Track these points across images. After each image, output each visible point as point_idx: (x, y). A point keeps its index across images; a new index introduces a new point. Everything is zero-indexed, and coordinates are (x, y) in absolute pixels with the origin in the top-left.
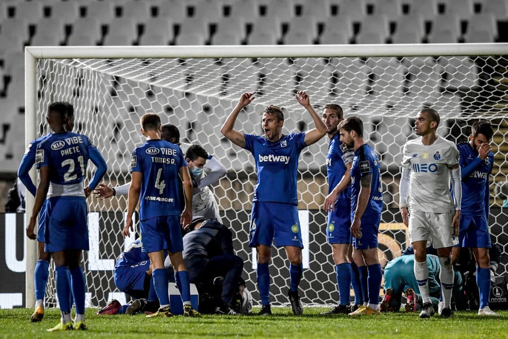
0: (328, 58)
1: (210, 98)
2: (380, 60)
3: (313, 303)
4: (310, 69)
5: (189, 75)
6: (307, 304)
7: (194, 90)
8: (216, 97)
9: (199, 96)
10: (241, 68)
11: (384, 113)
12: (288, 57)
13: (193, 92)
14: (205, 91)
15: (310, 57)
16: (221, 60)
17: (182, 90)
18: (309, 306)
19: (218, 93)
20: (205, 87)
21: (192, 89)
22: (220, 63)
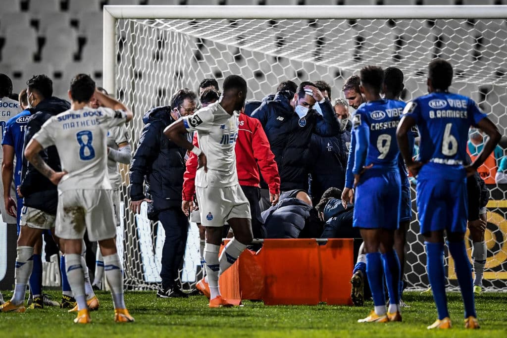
0: (434, 19)
1: (305, 63)
2: (491, 22)
3: (416, 287)
4: (414, 32)
5: (282, 38)
6: (410, 288)
7: (288, 55)
8: (313, 62)
9: (293, 61)
10: (338, 31)
11: (494, 81)
12: (391, 19)
13: (286, 57)
14: (300, 56)
15: (414, 19)
16: (317, 21)
17: (275, 55)
18: (412, 290)
19: (313, 58)
20: (300, 52)
21: (286, 53)
22: (314, 25)
